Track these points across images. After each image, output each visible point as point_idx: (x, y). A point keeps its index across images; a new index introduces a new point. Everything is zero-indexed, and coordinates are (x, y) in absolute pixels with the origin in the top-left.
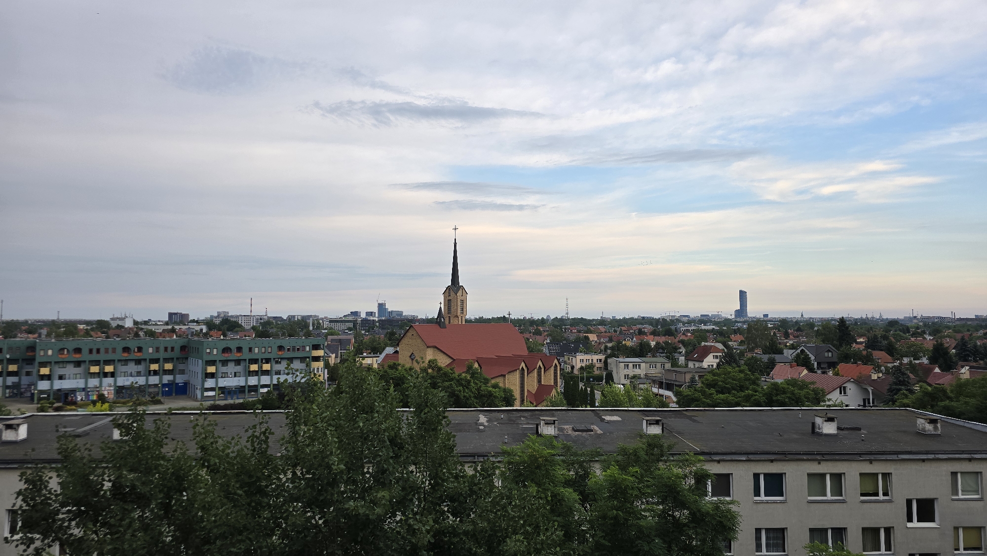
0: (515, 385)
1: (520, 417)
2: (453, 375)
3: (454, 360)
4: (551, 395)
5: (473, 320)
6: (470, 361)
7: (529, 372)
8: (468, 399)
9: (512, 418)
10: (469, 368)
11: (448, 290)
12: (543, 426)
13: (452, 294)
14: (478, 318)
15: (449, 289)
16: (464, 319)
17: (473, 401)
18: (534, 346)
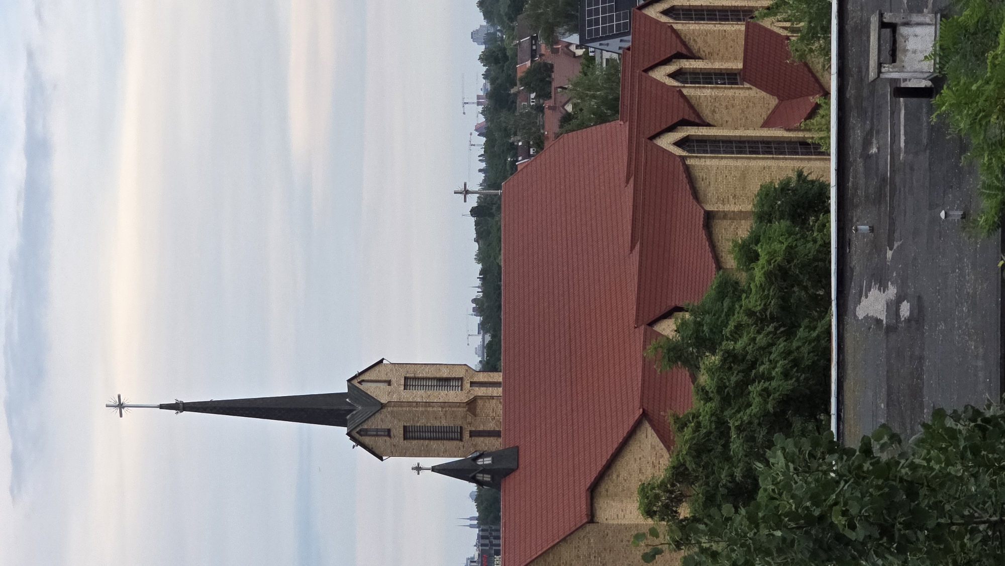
0: (744, 175)
1: (867, 157)
2: (705, 419)
3: (645, 415)
4: (784, 33)
5: (488, 338)
6: (650, 352)
7: (693, 118)
8: (796, 363)
9: (871, 190)
10: (679, 358)
11: (367, 440)
12: (902, 69)
13: (379, 422)
14: (478, 320)
15: (362, 433)
16: (482, 377)
17: (807, 341)
18: (594, 97)
